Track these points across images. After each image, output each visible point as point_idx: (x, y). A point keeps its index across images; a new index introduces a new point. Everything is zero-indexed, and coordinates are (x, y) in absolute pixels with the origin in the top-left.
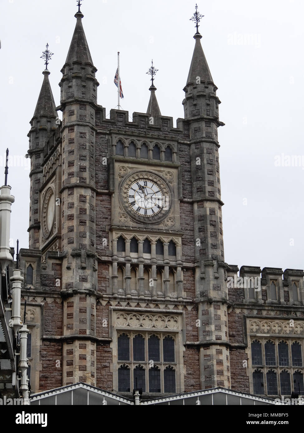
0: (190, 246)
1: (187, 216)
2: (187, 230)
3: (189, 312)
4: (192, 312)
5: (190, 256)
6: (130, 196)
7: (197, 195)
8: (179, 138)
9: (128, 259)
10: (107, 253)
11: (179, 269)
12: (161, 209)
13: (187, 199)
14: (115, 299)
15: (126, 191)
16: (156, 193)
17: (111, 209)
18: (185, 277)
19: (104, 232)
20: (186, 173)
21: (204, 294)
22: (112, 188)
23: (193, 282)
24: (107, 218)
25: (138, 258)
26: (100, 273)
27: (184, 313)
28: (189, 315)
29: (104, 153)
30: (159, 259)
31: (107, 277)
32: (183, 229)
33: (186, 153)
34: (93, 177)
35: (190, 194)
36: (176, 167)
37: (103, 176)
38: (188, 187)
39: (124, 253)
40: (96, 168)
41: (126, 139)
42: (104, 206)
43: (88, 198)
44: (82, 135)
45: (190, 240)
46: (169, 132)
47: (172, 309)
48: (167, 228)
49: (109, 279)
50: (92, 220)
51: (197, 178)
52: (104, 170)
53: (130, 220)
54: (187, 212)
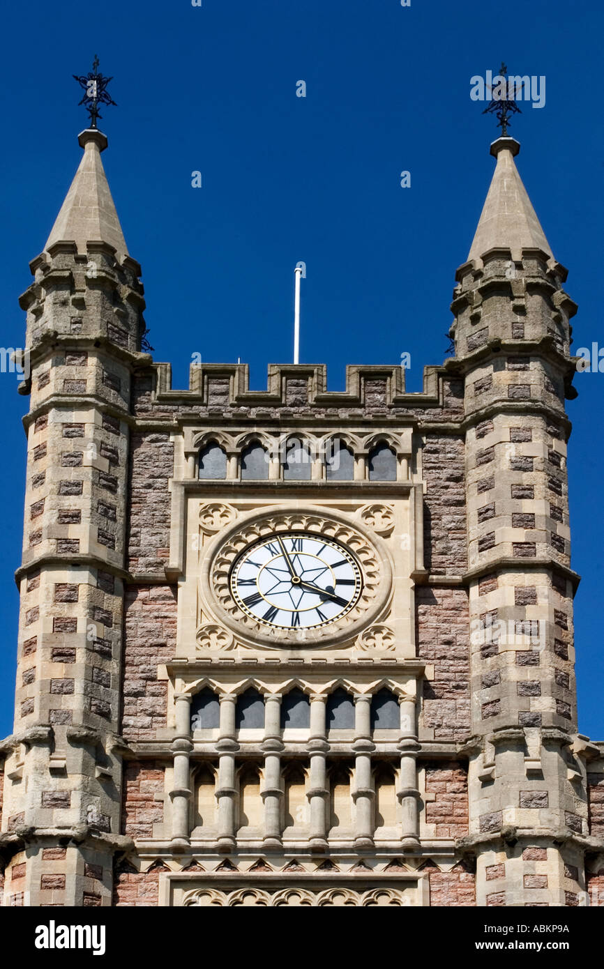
0: (456, 699)
1: (445, 621)
2: (444, 657)
3: (445, 876)
4: (455, 876)
5: (453, 728)
6: (241, 582)
7: (478, 561)
8: (425, 418)
9: (224, 744)
10: (160, 734)
11: (407, 763)
12: (349, 609)
13: (447, 577)
14: (178, 852)
15: (226, 568)
16: (333, 566)
17: (177, 620)
18: (433, 784)
19: (149, 683)
20: (446, 509)
21: (491, 823)
22: (174, 562)
23: (461, 796)
24: (163, 645)
25: (262, 742)
26: (133, 788)
27: (424, 878)
28: (445, 884)
29: (160, 480)
30: (339, 740)
31: (156, 797)
32: (429, 657)
33: (449, 455)
34: (110, 539)
35: (462, 564)
36: (401, 492)
37: (155, 539)
38: (455, 544)
39: (216, 733)
40: (134, 519)
41: (234, 434)
42: (156, 614)
43: (83, 593)
44: (71, 429)
45: (454, 684)
46: (390, 407)
47: (379, 870)
48: (365, 655)
49: (163, 801)
50: (100, 650)
51: (480, 514)
52: (159, 522)
53: (236, 642)
54: (447, 609)
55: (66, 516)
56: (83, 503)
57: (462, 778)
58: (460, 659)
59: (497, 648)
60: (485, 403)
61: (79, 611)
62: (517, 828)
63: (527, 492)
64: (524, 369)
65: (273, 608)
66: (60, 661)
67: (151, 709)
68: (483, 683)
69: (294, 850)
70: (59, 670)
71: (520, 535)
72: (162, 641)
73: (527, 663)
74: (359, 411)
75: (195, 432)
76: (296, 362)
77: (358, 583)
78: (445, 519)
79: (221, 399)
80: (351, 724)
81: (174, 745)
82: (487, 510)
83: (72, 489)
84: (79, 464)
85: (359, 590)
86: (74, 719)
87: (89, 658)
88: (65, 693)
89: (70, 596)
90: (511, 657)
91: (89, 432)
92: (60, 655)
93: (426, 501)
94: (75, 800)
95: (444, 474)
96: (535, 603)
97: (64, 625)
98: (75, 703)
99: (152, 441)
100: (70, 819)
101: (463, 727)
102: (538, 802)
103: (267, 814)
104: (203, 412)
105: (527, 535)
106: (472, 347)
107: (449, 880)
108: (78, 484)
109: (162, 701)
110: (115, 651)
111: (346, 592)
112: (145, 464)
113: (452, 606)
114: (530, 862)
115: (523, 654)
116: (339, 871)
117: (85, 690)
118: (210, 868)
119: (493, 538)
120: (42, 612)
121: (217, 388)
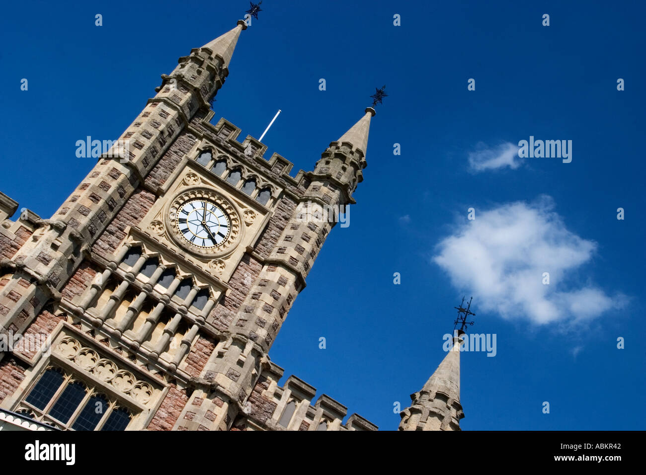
0: (231, 310)
1: (247, 274)
2: (237, 289)
3: (177, 392)
4: (180, 394)
5: (222, 323)
6: (183, 211)
7: (274, 256)
8: (290, 188)
9: (129, 276)
10: (107, 256)
11: (195, 328)
12: (215, 247)
13: (259, 256)
14: (77, 314)
15: (181, 202)
16: (221, 226)
17: (149, 211)
18: (199, 344)
19: (119, 231)
20: (275, 228)
21: (210, 376)
22: (164, 187)
23: (206, 356)
24: (136, 218)
25: (145, 284)
26: (79, 273)
27: (168, 388)
28: (174, 396)
29: (182, 152)
30: (176, 301)
31: (86, 283)
32: (232, 286)
33: (289, 208)
34: (147, 163)
35: (268, 254)
36: (264, 211)
37: (163, 174)
38: (270, 244)
39: (130, 269)
40: (162, 161)
41: (220, 152)
42: (142, 204)
43: (122, 177)
44: (163, 113)
45: (234, 303)
46: (280, 177)
47: (152, 373)
48: (209, 270)
49: (87, 287)
50: (110, 205)
51: (286, 237)
52: (170, 168)
53: (165, 234)
54: (251, 269)
55: (137, 144)
56: (147, 143)
57: (212, 348)
58: (243, 293)
59: (259, 297)
60: (313, 195)
61: (114, 185)
62: (219, 385)
63: (307, 239)
64: (333, 191)
65: (188, 229)
66: (92, 200)
67: (112, 243)
68: (245, 309)
69: (124, 342)
70: (88, 203)
71: (295, 254)
72: (137, 216)
73: (266, 311)
74: (268, 171)
75: (207, 143)
76: (259, 141)
77: (226, 238)
78: (273, 232)
79: (223, 137)
80: (184, 297)
81: (110, 264)
82: (290, 237)
83: (147, 135)
84: (157, 128)
85: (224, 241)
86: (79, 227)
87: (103, 206)
88: (83, 215)
89: (116, 176)
90: (262, 304)
91: (169, 119)
92: (93, 197)
93: (270, 220)
94: (52, 264)
95: (283, 214)
96: (284, 286)
97: (104, 186)
98: (84, 221)
99: (189, 137)
100: (43, 271)
101: (226, 325)
102: (234, 377)
103: (125, 319)
104: (214, 137)
105: (298, 256)
106: (321, 172)
107: (177, 395)
108: (151, 135)
109: (119, 242)
110: (116, 209)
111: (218, 239)
112: (180, 143)
113: (253, 269)
114: (215, 405)
115: (267, 305)
116: (135, 364)
117: (92, 218)
118: (84, 330)
119: (285, 250)
120: (100, 176)
121: (225, 131)
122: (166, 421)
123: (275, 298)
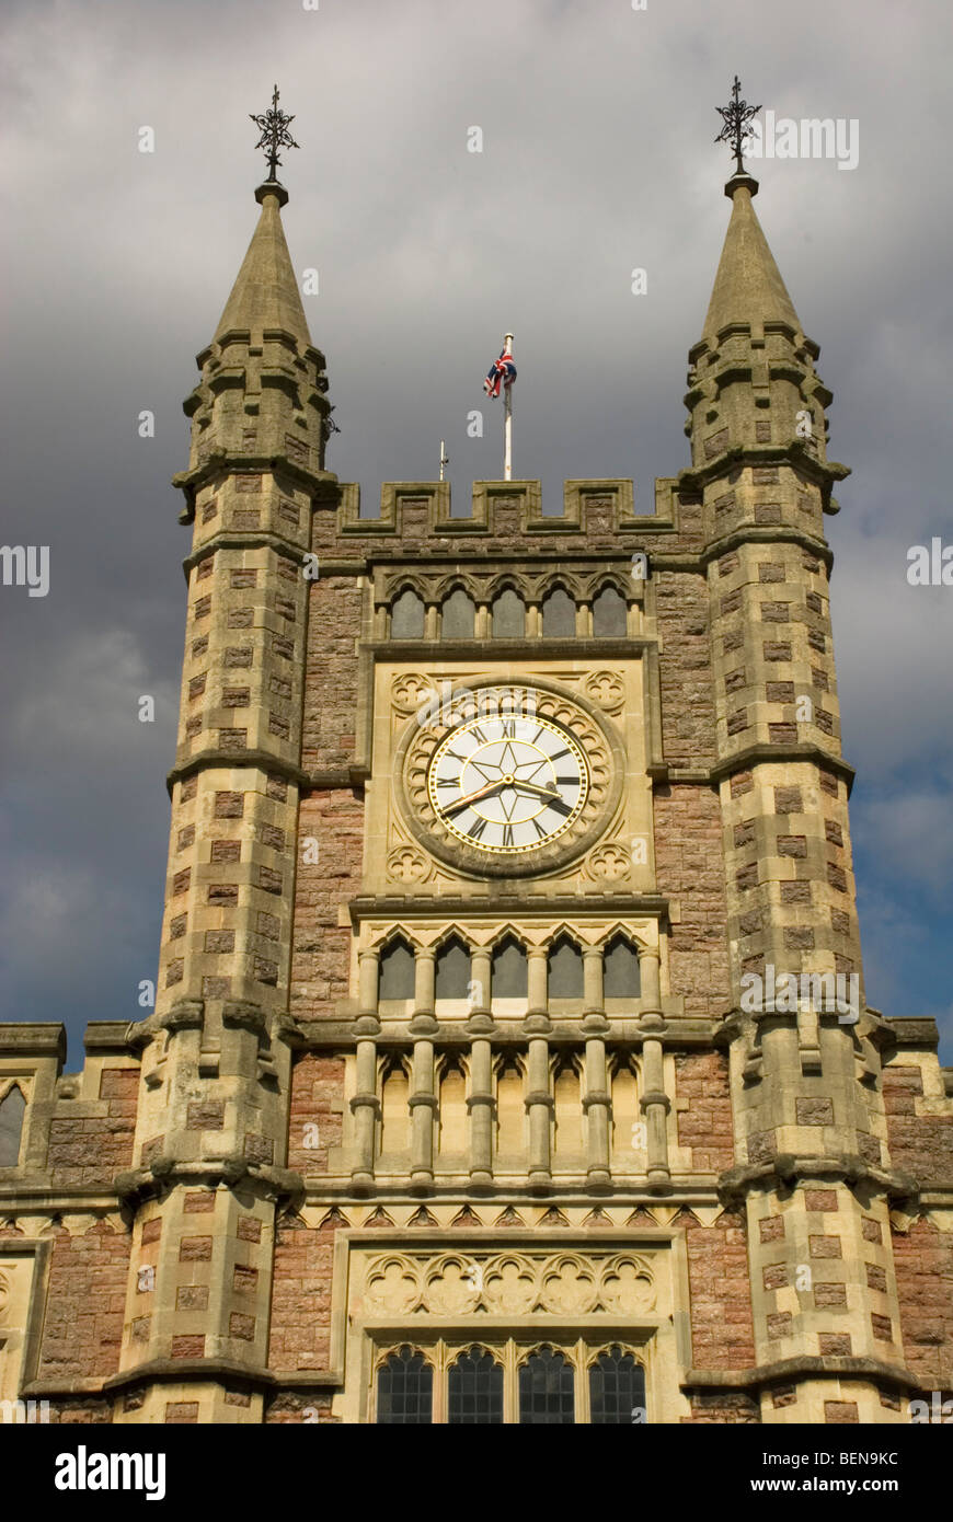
0: (709, 952)
1: (691, 835)
2: (693, 889)
3: (706, 1234)
4: (719, 1235)
5: (708, 996)
6: (443, 783)
7: (728, 748)
8: (660, 546)
9: (421, 1025)
10: (338, 1010)
11: (652, 1048)
12: (573, 820)
13: (692, 770)
14: (361, 1193)
15: (423, 763)
16: (554, 758)
17: (365, 838)
18: (686, 1083)
19: (328, 931)
20: (688, 674)
21: (763, 1148)
22: (359, 758)
23: (722, 1102)
24: (345, 875)
25: (467, 1020)
26: (304, 1093)
27: (680, 1238)
28: (708, 1248)
29: (344, 640)
30: (564, 1014)
31: (334, 1107)
32: (674, 888)
33: (689, 599)
34: (283, 727)
35: (709, 751)
36: (631, 651)
37: (338, 723)
38: (698, 723)
39: (411, 1007)
40: (312, 696)
41: (431, 576)
42: (338, 830)
43: (250, 802)
44: (240, 578)
45: (705, 928)
46: (616, 535)
47: (621, 1224)
48: (593, 887)
49: (341, 1113)
50: (268, 885)
51: (728, 682)
52: (343, 699)
53: (436, 869)
54: (692, 818)
55: (231, 697)
56: (252, 678)
57: (722, 1074)
58: (713, 890)
59: (756, 876)
60: (728, 528)
61: (244, 832)
62: (795, 1157)
63: (783, 652)
64: (772, 483)
65: (480, 819)
66: (219, 905)
67: (329, 972)
68: (741, 928)
69: (510, 1191)
70: (216, 918)
71: (777, 712)
72: (344, 869)
73: (794, 899)
74: (580, 541)
75: (388, 576)
76: (508, 477)
77: (584, 782)
78: (687, 687)
79: (415, 530)
80: (578, 991)
81: (358, 1024)
82: (736, 677)
83: (237, 658)
84: (249, 625)
85: (585, 792)
86: (233, 990)
87: (254, 898)
88: (223, 952)
89: (234, 809)
90: (775, 890)
91: (261, 581)
92: (219, 895)
93: (662, 663)
94: (230, 1116)
95: (680, 625)
96: (800, 810)
97: (224, 851)
98: (233, 967)
99: (336, 588)
100: (222, 1143)
101: (718, 995)
102: (820, 1115)
103: (475, 1134)
104: (395, 546)
105: (785, 713)
106: (710, 455)
107: (713, 1241)
108: (247, 653)
109: (343, 959)
110: (287, 887)
111: (571, 796)
112: (328, 619)
113: (699, 813)
114: (814, 1212)
115: (791, 885)
116: (568, 1225)
117: (248, 946)
118: (401, 1220)
119: (745, 716)
120: (199, 834)
121: (413, 514)
122: (727, 1321)
123: (795, 856)
